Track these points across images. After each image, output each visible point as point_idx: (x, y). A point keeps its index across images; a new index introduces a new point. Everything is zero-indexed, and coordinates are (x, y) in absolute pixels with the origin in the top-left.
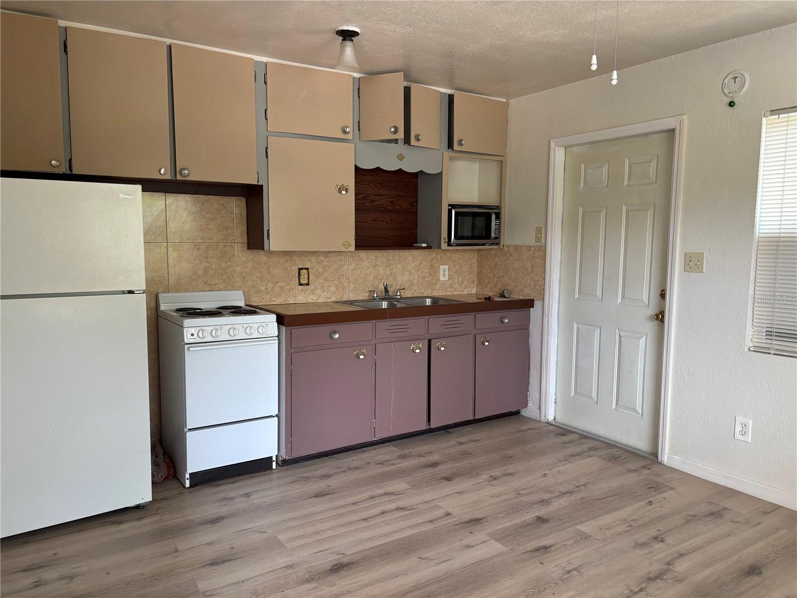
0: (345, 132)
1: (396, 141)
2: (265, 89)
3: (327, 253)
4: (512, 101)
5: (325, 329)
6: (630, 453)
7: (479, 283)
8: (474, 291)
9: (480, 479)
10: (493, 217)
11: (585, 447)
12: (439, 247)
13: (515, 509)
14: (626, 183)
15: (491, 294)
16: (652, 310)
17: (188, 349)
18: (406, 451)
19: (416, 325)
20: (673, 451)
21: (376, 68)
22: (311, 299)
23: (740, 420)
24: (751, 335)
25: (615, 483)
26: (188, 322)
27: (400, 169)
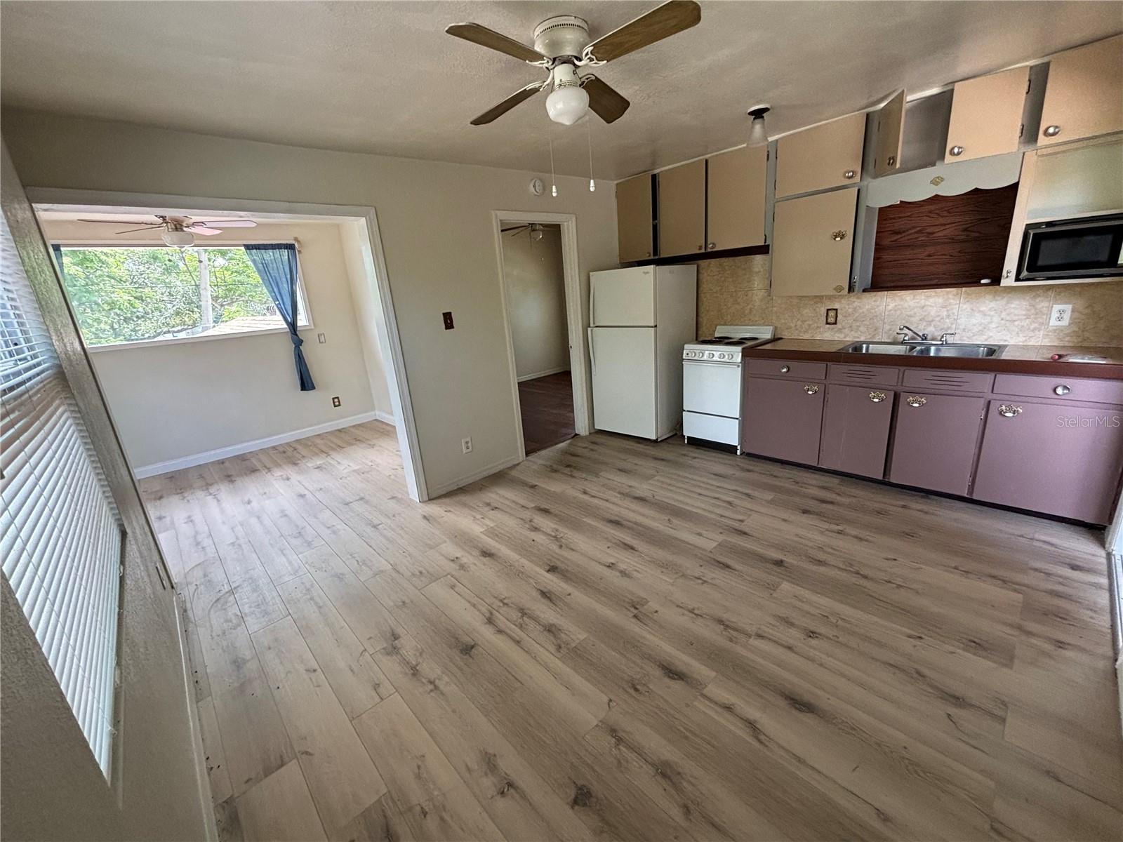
0: (847, 178)
17: (685, 362)
22: (838, 337)
27: (935, 197)
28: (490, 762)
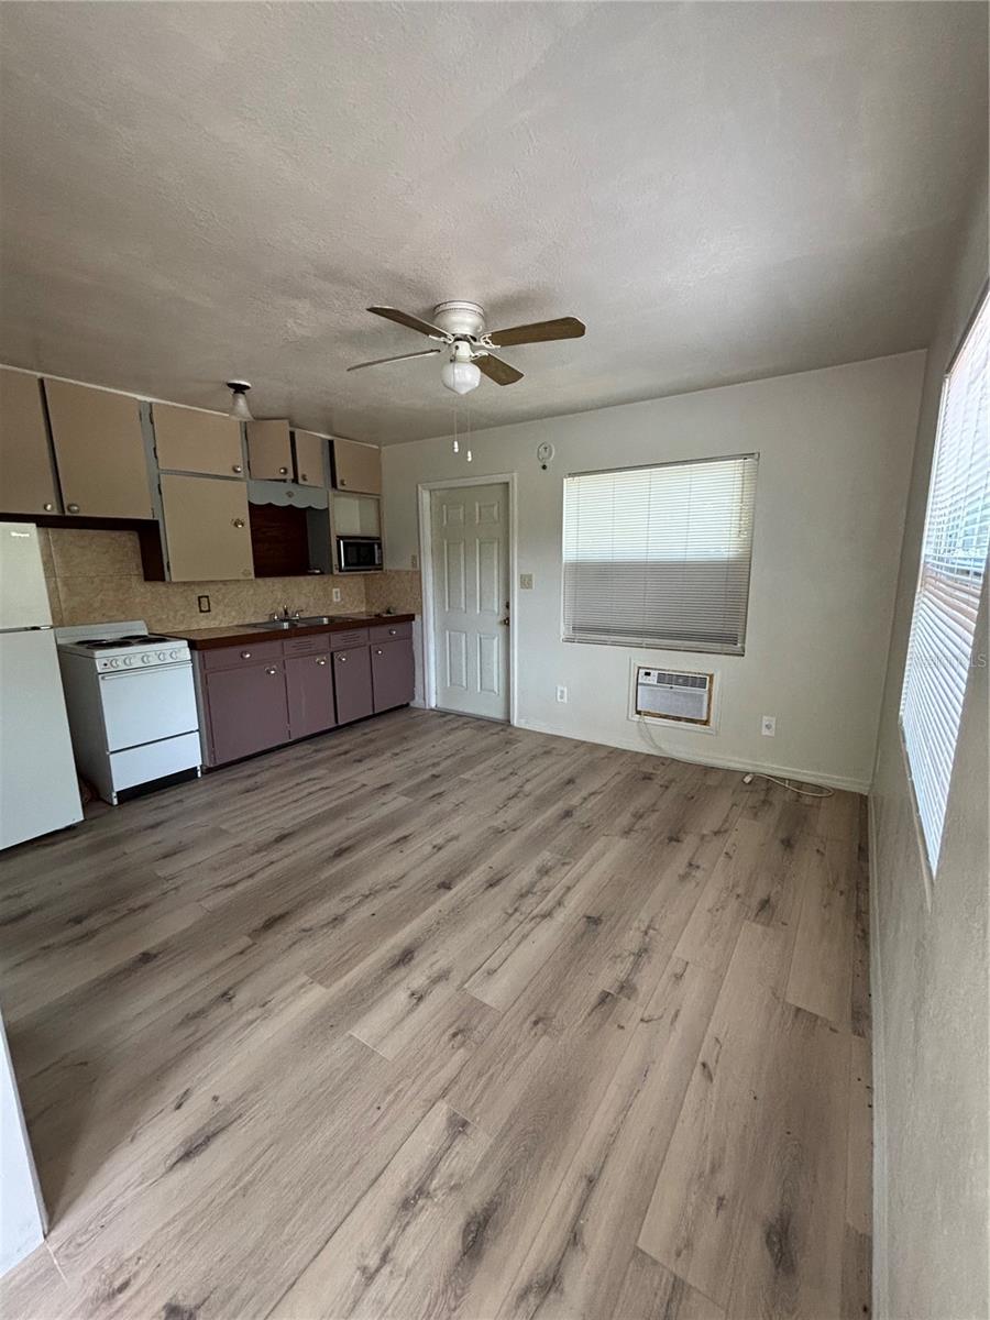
0: (236, 471)
1: (285, 481)
2: (151, 429)
3: (224, 582)
4: (383, 448)
5: (236, 650)
6: (492, 722)
7: (368, 602)
8: (364, 609)
9: (385, 757)
10: (376, 547)
11: (460, 723)
12: (332, 573)
13: (413, 774)
14: (477, 521)
15: (378, 611)
16: (501, 618)
17: (103, 678)
18: (319, 747)
19: (320, 641)
20: (520, 717)
21: (261, 414)
22: (213, 624)
23: (559, 688)
24: (563, 630)
25: (483, 744)
26: (98, 653)
27: (291, 506)
28: (683, 878)
